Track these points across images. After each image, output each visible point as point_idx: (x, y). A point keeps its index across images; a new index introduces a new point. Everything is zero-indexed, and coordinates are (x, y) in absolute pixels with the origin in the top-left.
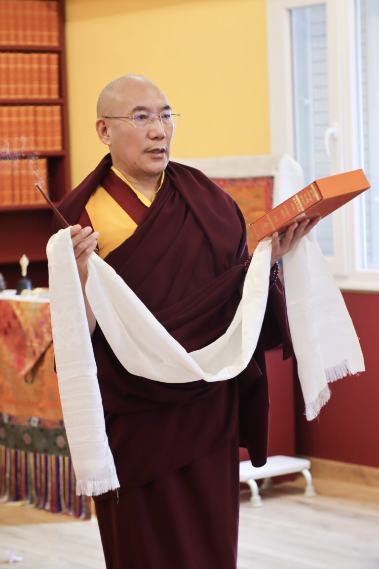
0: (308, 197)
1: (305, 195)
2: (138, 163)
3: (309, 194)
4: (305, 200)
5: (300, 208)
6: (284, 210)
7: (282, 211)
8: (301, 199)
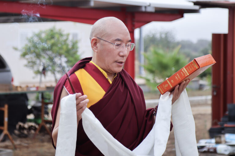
0: (191, 68)
1: (189, 67)
2: (110, 66)
3: (191, 66)
4: (189, 70)
5: (187, 74)
6: (177, 76)
7: (176, 77)
8: (187, 70)
